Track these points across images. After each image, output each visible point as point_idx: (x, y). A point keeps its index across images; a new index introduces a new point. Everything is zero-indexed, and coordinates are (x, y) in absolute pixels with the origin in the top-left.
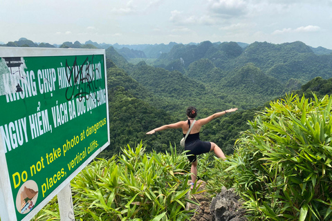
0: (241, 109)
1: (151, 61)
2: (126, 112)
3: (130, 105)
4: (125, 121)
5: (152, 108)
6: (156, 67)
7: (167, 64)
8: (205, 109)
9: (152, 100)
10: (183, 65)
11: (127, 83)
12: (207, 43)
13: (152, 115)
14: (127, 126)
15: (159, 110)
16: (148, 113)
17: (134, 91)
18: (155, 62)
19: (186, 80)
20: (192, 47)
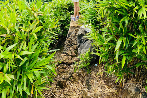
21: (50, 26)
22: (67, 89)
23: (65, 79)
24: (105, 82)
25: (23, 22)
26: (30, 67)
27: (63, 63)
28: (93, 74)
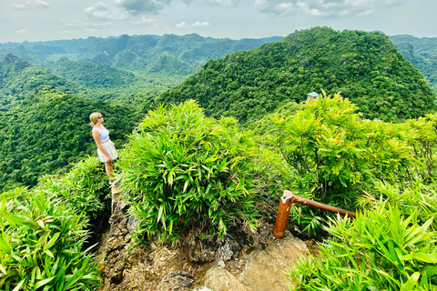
0: (168, 89)
1: (73, 57)
2: (60, 109)
3: (63, 102)
4: (62, 118)
6: (80, 61)
7: (92, 57)
8: (140, 93)
9: (86, 93)
10: (108, 57)
11: (52, 81)
12: (125, 37)
13: (91, 106)
14: (66, 122)
15: (96, 102)
16: (85, 106)
17: (63, 87)
18: (78, 57)
19: (115, 70)
21: (70, 227)
22: (125, 281)
23: (120, 270)
24: (167, 248)
25: (24, 243)
27: (112, 250)
28: (153, 246)
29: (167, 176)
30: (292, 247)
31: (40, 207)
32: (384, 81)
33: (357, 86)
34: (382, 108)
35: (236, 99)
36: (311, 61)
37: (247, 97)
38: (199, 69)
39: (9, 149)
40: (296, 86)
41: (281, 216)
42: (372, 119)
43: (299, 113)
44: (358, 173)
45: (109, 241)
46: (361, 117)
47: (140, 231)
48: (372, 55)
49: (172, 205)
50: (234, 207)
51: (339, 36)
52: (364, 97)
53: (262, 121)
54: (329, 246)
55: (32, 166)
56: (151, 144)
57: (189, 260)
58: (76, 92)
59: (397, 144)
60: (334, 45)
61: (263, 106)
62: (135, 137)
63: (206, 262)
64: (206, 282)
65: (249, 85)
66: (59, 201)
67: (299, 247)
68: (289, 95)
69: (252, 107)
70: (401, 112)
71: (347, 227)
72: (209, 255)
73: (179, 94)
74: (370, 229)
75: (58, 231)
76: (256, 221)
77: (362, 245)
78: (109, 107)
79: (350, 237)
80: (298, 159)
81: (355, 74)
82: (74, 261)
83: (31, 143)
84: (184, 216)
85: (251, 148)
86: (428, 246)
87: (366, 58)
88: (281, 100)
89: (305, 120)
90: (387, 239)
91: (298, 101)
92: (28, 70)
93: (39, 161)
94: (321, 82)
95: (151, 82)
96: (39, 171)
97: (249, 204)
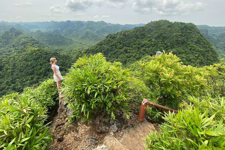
0: (88, 47)
1: (43, 30)
2: (36, 55)
3: (37, 52)
4: (36, 59)
5: (50, 51)
6: (47, 32)
7: (52, 31)
8: (75, 49)
9: (49, 48)
10: (60, 31)
11: (33, 42)
12: (69, 21)
13: (51, 54)
14: (39, 62)
15: (53, 52)
16: (48, 54)
17: (38, 45)
18: (45, 30)
19: (63, 37)
20: (62, 23)
21: (39, 113)
22: (64, 141)
23: (62, 135)
24: (85, 125)
25: (16, 120)
26: (31, 146)
27: (59, 125)
28: (79, 124)
29: (87, 90)
30: (147, 127)
31: (25, 103)
32: (193, 47)
33: (180, 49)
34: (192, 60)
35: (121, 53)
36: (158, 36)
37: (127, 52)
38: (104, 38)
39: (10, 74)
40: (151, 48)
41: (142, 111)
42: (187, 65)
43: (152, 61)
44: (179, 91)
45: (57, 121)
46: (182, 64)
47: (73, 116)
48: (188, 34)
49: (89, 104)
50: (119, 106)
51: (172, 25)
52: (184, 54)
53: (134, 64)
54: (165, 126)
55: (21, 83)
56: (80, 74)
57: (96, 131)
58: (44, 47)
59: (199, 78)
60: (169, 29)
61: (134, 57)
62: (72, 70)
63: (104, 132)
64: (104, 142)
65: (128, 46)
66: (33, 100)
67: (150, 126)
68: (147, 52)
69: (129, 57)
70: (201, 62)
71: (174, 117)
72: (106, 129)
73: (94, 50)
74: (185, 119)
75: (33, 115)
76: (130, 113)
77: (181, 126)
78: (60, 55)
79: (175, 122)
80: (151, 84)
81: (179, 43)
82: (40, 130)
83: (21, 71)
84: (94, 109)
85: (128, 78)
86: (212, 128)
87: (185, 36)
88: (143, 55)
89: (155, 65)
90: (193, 124)
91: (151, 55)
92: (21, 36)
93: (24, 80)
94: (163, 46)
95: (80, 43)
96: (24, 85)
97: (126, 104)
